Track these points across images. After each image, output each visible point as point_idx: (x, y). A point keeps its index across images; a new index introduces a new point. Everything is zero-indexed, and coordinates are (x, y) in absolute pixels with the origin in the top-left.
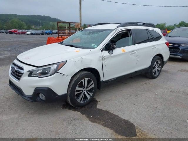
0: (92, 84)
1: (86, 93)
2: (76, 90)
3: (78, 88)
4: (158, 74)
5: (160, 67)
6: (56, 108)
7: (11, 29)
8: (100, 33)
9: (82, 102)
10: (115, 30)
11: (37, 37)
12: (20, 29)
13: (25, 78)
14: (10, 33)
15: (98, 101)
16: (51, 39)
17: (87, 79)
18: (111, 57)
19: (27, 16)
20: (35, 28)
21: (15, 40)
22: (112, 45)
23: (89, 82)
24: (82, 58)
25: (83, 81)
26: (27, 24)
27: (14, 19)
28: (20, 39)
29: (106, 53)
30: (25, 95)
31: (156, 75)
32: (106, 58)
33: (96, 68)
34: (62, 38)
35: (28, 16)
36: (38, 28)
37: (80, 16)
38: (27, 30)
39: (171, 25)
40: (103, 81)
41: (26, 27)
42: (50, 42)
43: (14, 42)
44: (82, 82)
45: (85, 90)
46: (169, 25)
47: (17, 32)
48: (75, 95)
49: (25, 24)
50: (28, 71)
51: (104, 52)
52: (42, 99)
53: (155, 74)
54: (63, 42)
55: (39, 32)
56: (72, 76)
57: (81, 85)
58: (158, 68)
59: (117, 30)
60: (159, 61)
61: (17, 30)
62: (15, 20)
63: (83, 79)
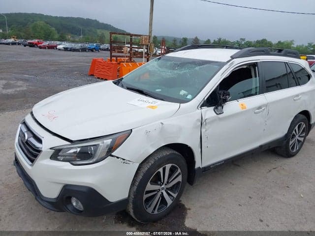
0: (179, 174)
1: (165, 194)
2: (146, 190)
3: (150, 187)
4: (297, 148)
5: (304, 135)
6: (104, 221)
7: (32, 38)
8: (197, 68)
9: (156, 212)
10: (229, 63)
11: (74, 55)
12: (46, 39)
13: (44, 162)
14: (31, 46)
15: (186, 207)
16: (99, 62)
17: (168, 167)
18: (220, 119)
19: (60, 17)
20: (71, 39)
21: (37, 59)
22: (223, 96)
23: (173, 170)
24: (162, 123)
25: (161, 170)
26: (58, 31)
27: (38, 23)
28: (46, 58)
29: (209, 112)
30: (42, 196)
31: (295, 151)
32: (209, 123)
33: (189, 145)
34: (117, 61)
35: (62, 18)
36: (77, 40)
37: (151, 25)
38: (58, 42)
39: (303, 45)
40: (199, 167)
41: (57, 36)
42: (96, 67)
43: (35, 62)
44: (159, 172)
45: (163, 189)
46: (299, 45)
47: (43, 44)
48: (144, 200)
49: (56, 32)
50: (51, 149)
51: (205, 109)
52: (76, 209)
53: (293, 148)
54: (122, 78)
55: (78, 46)
56: (140, 163)
57: (157, 180)
58: (299, 137)
59: (232, 63)
60: (303, 123)
61: (41, 40)
62: (41, 23)
63: (161, 167)
